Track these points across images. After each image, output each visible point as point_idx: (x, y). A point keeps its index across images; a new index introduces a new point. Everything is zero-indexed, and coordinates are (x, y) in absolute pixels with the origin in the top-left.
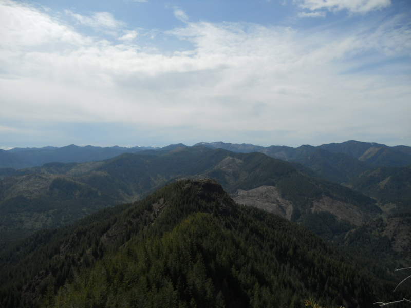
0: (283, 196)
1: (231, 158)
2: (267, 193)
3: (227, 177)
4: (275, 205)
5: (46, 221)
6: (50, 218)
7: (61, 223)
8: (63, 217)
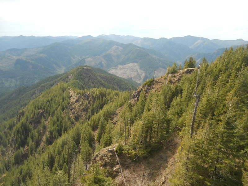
0: (141, 68)
1: (117, 46)
2: (133, 67)
3: (113, 58)
4: (136, 73)
5: (16, 83)
6: (18, 81)
7: (25, 83)
8: (25, 80)
